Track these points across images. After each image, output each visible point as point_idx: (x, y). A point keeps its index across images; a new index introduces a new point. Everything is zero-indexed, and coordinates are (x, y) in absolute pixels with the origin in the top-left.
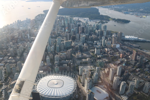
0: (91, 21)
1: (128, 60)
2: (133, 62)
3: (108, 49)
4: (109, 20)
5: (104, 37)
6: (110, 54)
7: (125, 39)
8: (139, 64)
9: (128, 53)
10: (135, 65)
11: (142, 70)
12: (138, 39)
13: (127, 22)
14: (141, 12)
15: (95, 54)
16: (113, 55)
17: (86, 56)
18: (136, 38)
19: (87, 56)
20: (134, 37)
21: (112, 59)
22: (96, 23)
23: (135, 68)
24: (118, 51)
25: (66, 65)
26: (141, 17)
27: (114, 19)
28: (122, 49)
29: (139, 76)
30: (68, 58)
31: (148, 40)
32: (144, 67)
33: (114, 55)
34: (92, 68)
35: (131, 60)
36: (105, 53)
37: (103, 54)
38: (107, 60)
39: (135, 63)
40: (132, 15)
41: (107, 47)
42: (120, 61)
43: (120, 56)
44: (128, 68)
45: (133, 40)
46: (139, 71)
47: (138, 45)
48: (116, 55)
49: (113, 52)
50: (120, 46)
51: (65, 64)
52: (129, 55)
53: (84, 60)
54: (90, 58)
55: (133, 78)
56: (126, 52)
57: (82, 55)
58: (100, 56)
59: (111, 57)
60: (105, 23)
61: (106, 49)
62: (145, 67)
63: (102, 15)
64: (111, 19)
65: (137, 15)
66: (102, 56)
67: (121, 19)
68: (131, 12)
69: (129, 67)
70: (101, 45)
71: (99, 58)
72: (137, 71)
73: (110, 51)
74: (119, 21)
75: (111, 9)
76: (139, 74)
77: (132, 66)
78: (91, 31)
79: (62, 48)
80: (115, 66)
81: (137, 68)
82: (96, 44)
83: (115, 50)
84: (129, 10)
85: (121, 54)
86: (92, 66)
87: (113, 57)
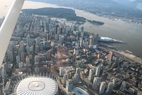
0: (68, 22)
1: (105, 60)
2: (110, 63)
3: (85, 50)
4: (85, 22)
5: (82, 38)
6: (88, 54)
7: (101, 40)
8: (115, 64)
9: (105, 54)
10: (111, 65)
11: (118, 70)
12: (112, 40)
13: (101, 24)
14: (113, 15)
15: (74, 55)
16: (90, 55)
17: (65, 57)
18: (110, 39)
19: (67, 56)
20: (109, 39)
21: (90, 59)
22: (73, 24)
23: (112, 68)
24: (95, 51)
25: (46, 66)
26: (113, 20)
27: (89, 21)
28: (99, 49)
29: (116, 75)
30: (47, 59)
31: (120, 41)
32: (119, 67)
33: (92, 56)
34: (71, 69)
35: (108, 60)
36: (83, 53)
37: (81, 55)
38: (85, 61)
39: (112, 64)
40: (105, 17)
41: (85, 48)
42: (98, 61)
43: (97, 57)
44: (105, 68)
45: (108, 41)
46: (116, 70)
47: (113, 46)
48: (94, 56)
49: (91, 52)
50: (97, 47)
51: (45, 64)
52: (106, 56)
53: (63, 61)
54: (70, 58)
55: (111, 77)
56: (103, 53)
57: (62, 55)
58: (79, 56)
59: (89, 57)
60: (81, 24)
61: (84, 50)
62: (121, 67)
63: (78, 16)
64: (86, 20)
65: (110, 18)
66: (81, 56)
67: (96, 21)
68: (105, 14)
69: (107, 67)
70: (79, 45)
71: (78, 59)
72: (113, 70)
73: (88, 51)
74: (94, 22)
75: (86, 11)
76: (115, 74)
77: (109, 66)
78: (69, 32)
79: (42, 49)
80: (93, 67)
81: (114, 68)
82: (75, 45)
83: (92, 50)
84: (102, 13)
85: (99, 55)
86: (71, 67)
87: (91, 57)
